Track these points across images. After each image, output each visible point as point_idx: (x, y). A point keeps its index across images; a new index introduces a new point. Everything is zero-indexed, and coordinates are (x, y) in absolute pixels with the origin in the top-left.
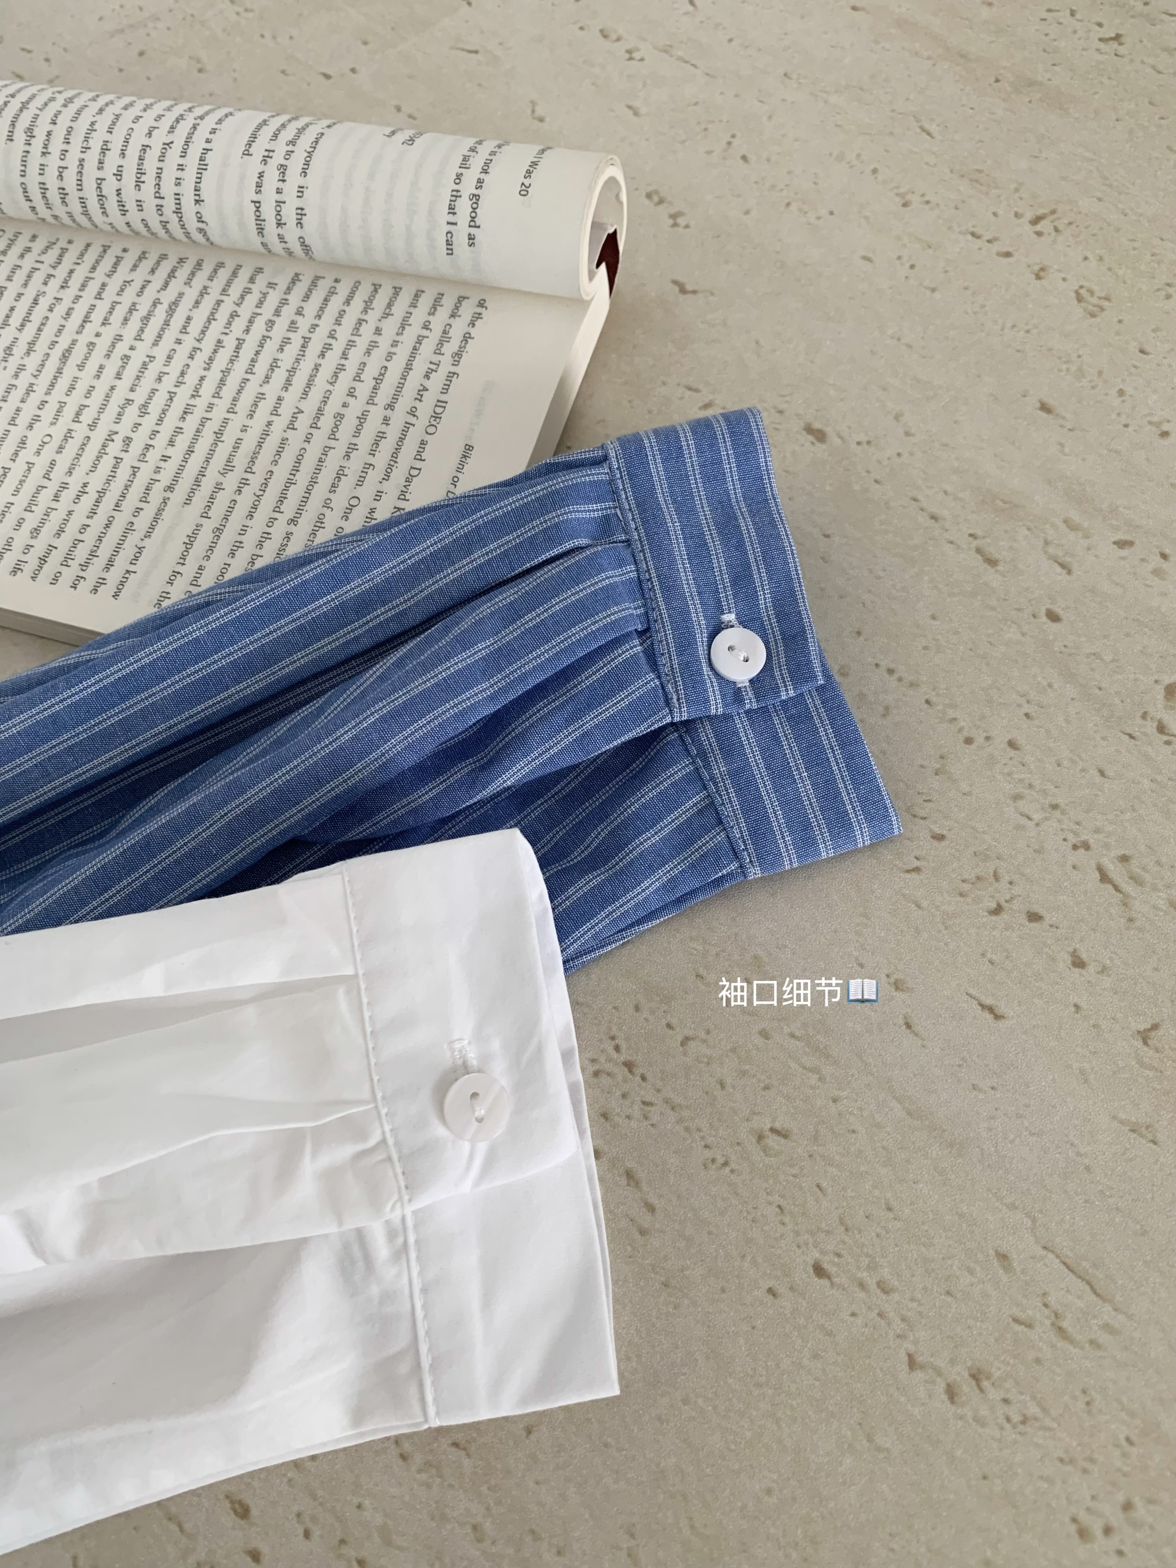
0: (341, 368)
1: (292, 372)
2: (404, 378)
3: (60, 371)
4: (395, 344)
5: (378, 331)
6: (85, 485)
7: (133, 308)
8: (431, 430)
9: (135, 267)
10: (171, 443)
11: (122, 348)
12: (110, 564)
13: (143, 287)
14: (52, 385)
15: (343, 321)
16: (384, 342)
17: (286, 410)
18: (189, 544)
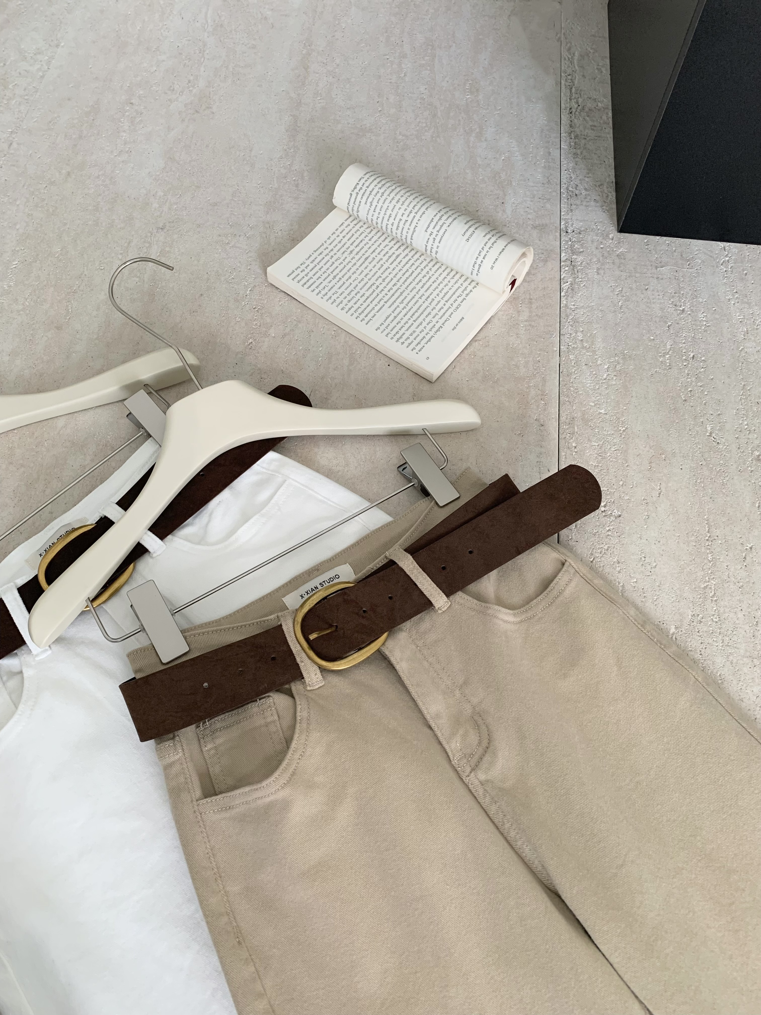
0: (437, 288)
1: (424, 284)
2: (452, 296)
3: (364, 262)
4: (452, 286)
5: (449, 282)
6: (364, 294)
7: (387, 253)
8: (455, 311)
9: (390, 242)
10: (389, 291)
11: (381, 262)
12: (366, 316)
13: (391, 248)
14: (361, 265)
15: (441, 276)
16: (450, 285)
17: (421, 293)
18: (387, 318)
